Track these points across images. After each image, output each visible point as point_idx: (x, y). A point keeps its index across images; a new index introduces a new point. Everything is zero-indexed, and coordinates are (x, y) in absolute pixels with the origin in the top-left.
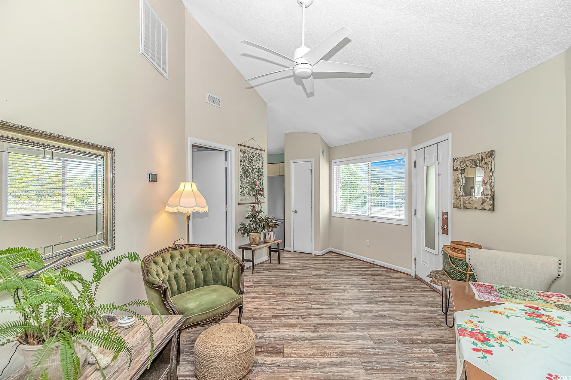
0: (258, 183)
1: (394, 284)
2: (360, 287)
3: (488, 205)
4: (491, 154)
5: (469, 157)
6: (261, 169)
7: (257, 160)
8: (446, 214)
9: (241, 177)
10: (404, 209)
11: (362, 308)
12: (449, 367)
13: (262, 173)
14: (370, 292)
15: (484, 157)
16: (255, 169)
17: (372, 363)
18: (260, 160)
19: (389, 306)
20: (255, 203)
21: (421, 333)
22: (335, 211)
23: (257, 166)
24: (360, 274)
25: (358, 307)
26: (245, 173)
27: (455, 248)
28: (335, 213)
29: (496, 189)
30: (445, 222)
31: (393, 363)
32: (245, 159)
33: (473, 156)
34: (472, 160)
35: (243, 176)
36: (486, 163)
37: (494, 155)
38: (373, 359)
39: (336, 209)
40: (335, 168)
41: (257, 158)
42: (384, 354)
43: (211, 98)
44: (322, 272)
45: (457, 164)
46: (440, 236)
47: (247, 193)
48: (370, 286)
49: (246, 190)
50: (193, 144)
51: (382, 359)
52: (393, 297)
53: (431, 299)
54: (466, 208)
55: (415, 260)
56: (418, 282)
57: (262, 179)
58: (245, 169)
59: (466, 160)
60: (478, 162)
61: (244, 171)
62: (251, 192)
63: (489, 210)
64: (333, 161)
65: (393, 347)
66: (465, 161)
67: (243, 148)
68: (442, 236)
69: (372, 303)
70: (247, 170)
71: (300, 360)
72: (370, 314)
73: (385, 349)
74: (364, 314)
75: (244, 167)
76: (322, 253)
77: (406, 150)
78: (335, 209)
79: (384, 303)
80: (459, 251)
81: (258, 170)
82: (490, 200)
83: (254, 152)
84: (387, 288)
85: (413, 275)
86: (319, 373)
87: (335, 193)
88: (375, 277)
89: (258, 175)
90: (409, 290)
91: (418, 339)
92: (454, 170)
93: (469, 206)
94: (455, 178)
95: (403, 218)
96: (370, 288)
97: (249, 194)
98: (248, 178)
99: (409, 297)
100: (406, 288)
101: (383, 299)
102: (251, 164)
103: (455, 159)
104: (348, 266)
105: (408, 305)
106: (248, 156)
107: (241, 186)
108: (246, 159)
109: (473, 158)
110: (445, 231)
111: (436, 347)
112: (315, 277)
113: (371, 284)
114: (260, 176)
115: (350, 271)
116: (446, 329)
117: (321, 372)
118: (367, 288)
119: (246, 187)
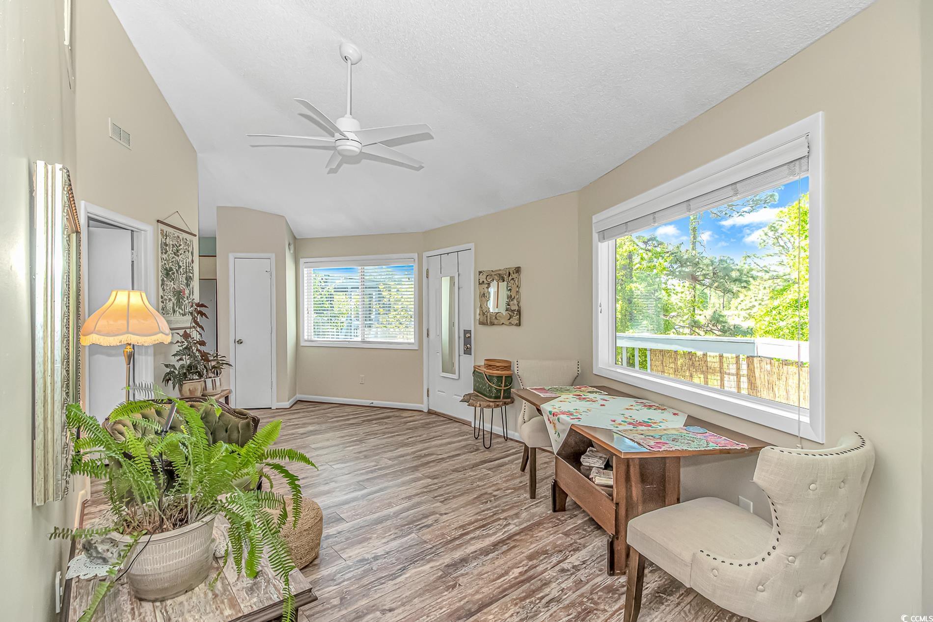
0: (187, 292)
1: (411, 423)
2: (377, 434)
3: (515, 320)
4: (518, 270)
5: (496, 271)
6: (190, 268)
7: (184, 252)
8: (470, 332)
9: (163, 280)
10: (413, 330)
11: (394, 455)
12: (505, 477)
13: (191, 275)
14: (392, 437)
15: (511, 272)
16: (183, 267)
17: (442, 495)
18: (188, 251)
19: (422, 445)
20: (190, 328)
21: (467, 459)
22: (306, 337)
23: (185, 261)
24: (364, 421)
25: (389, 455)
26: (167, 274)
27: (490, 366)
28: (306, 341)
29: (521, 304)
30: (467, 340)
31: (460, 489)
32: (167, 248)
33: (500, 270)
34: (499, 274)
35: (165, 279)
36: (513, 279)
37: (520, 271)
38: (441, 491)
39: (308, 333)
40: (305, 272)
41: (185, 248)
42: (448, 485)
43: (118, 131)
44: (311, 428)
45: (483, 278)
46: (461, 357)
47: (171, 310)
48: (387, 430)
49: (170, 305)
50: (90, 215)
51: (448, 489)
52: (420, 436)
53: (457, 429)
54: (492, 324)
55: (428, 391)
56: (434, 416)
57: (191, 286)
58: (167, 266)
59: (493, 274)
60: (506, 277)
61: (166, 269)
62: (177, 309)
63: (516, 325)
64: (302, 261)
65: (451, 477)
66: (491, 275)
67: (166, 228)
68: (465, 357)
69: (402, 446)
70: (171, 269)
71: (368, 518)
72: (408, 457)
73: (445, 481)
74: (402, 459)
75: (166, 262)
76: (290, 404)
77: (416, 256)
78: (306, 334)
79: (413, 444)
80: (493, 368)
81: (186, 269)
82: (517, 315)
83: (181, 237)
84: (407, 429)
85: (426, 411)
86: (399, 520)
87: (306, 309)
88: (385, 420)
89: (186, 279)
90: (431, 426)
91: (468, 465)
92: (480, 284)
93: (496, 322)
94: (480, 293)
95: (412, 341)
96: (388, 433)
97: (174, 311)
98: (172, 283)
99: (436, 432)
100: (426, 425)
101: (410, 440)
102: (177, 258)
103: (480, 272)
104: (341, 415)
105: (439, 439)
106: (171, 243)
107: (162, 297)
108: (169, 248)
109: (500, 272)
110: (468, 351)
111: (486, 466)
112: (305, 435)
113: (386, 428)
114: (189, 279)
115: (348, 419)
116: (485, 451)
117: (400, 519)
118: (384, 433)
119: (170, 300)
